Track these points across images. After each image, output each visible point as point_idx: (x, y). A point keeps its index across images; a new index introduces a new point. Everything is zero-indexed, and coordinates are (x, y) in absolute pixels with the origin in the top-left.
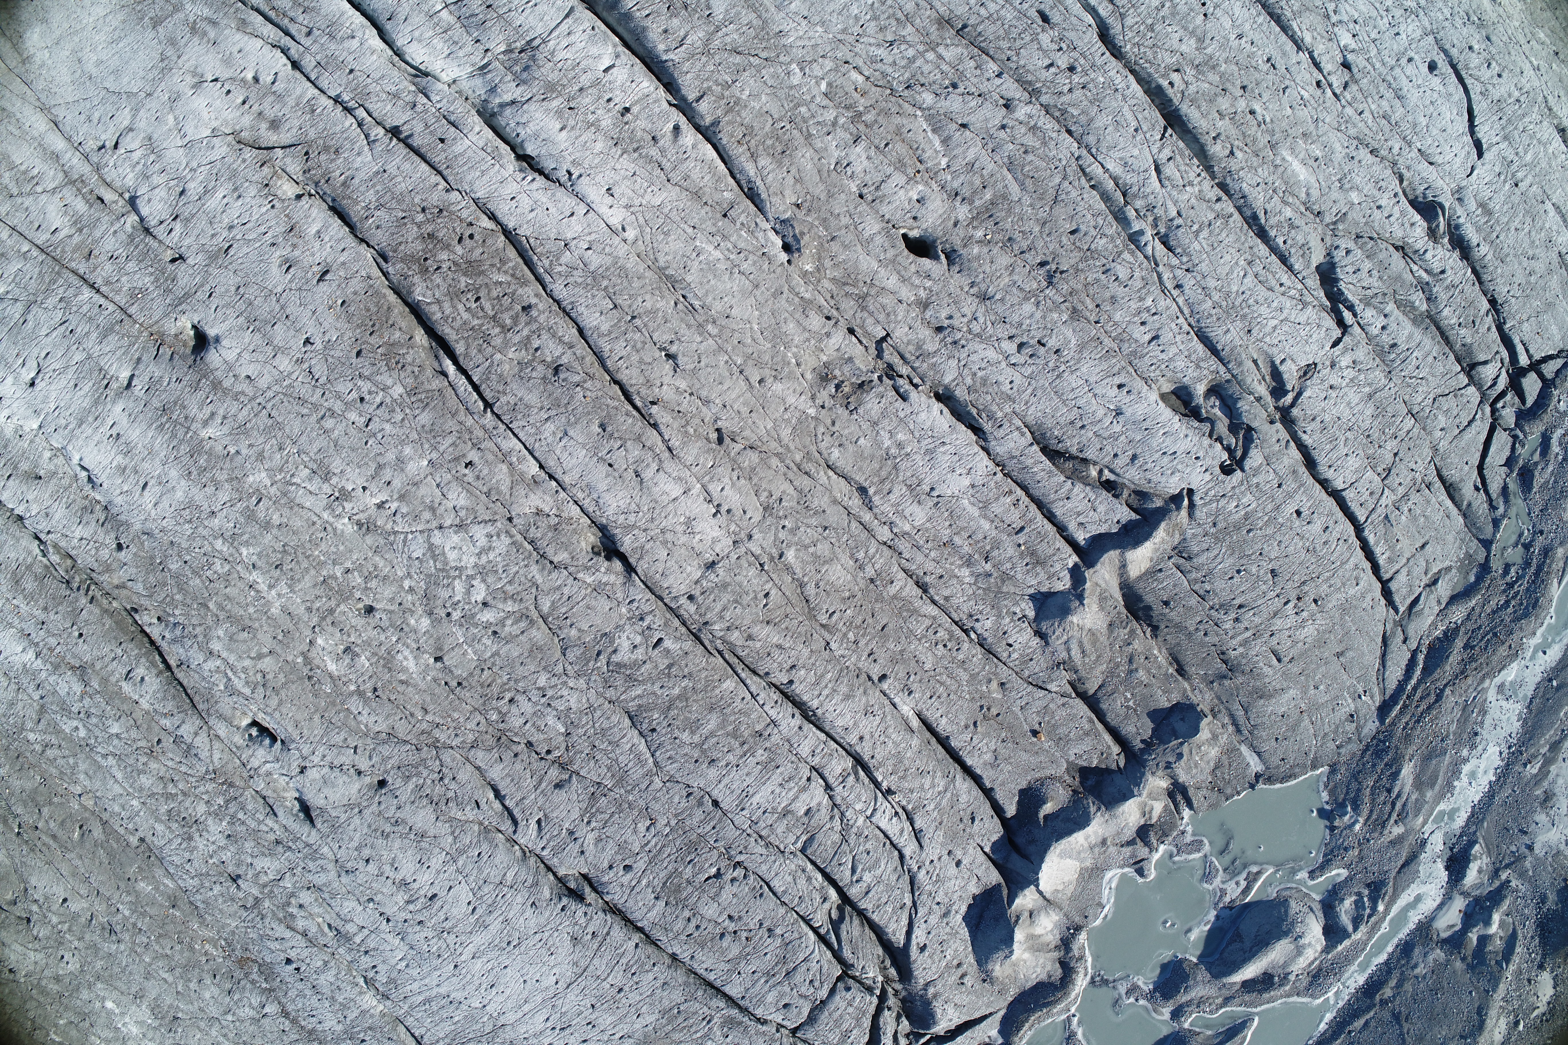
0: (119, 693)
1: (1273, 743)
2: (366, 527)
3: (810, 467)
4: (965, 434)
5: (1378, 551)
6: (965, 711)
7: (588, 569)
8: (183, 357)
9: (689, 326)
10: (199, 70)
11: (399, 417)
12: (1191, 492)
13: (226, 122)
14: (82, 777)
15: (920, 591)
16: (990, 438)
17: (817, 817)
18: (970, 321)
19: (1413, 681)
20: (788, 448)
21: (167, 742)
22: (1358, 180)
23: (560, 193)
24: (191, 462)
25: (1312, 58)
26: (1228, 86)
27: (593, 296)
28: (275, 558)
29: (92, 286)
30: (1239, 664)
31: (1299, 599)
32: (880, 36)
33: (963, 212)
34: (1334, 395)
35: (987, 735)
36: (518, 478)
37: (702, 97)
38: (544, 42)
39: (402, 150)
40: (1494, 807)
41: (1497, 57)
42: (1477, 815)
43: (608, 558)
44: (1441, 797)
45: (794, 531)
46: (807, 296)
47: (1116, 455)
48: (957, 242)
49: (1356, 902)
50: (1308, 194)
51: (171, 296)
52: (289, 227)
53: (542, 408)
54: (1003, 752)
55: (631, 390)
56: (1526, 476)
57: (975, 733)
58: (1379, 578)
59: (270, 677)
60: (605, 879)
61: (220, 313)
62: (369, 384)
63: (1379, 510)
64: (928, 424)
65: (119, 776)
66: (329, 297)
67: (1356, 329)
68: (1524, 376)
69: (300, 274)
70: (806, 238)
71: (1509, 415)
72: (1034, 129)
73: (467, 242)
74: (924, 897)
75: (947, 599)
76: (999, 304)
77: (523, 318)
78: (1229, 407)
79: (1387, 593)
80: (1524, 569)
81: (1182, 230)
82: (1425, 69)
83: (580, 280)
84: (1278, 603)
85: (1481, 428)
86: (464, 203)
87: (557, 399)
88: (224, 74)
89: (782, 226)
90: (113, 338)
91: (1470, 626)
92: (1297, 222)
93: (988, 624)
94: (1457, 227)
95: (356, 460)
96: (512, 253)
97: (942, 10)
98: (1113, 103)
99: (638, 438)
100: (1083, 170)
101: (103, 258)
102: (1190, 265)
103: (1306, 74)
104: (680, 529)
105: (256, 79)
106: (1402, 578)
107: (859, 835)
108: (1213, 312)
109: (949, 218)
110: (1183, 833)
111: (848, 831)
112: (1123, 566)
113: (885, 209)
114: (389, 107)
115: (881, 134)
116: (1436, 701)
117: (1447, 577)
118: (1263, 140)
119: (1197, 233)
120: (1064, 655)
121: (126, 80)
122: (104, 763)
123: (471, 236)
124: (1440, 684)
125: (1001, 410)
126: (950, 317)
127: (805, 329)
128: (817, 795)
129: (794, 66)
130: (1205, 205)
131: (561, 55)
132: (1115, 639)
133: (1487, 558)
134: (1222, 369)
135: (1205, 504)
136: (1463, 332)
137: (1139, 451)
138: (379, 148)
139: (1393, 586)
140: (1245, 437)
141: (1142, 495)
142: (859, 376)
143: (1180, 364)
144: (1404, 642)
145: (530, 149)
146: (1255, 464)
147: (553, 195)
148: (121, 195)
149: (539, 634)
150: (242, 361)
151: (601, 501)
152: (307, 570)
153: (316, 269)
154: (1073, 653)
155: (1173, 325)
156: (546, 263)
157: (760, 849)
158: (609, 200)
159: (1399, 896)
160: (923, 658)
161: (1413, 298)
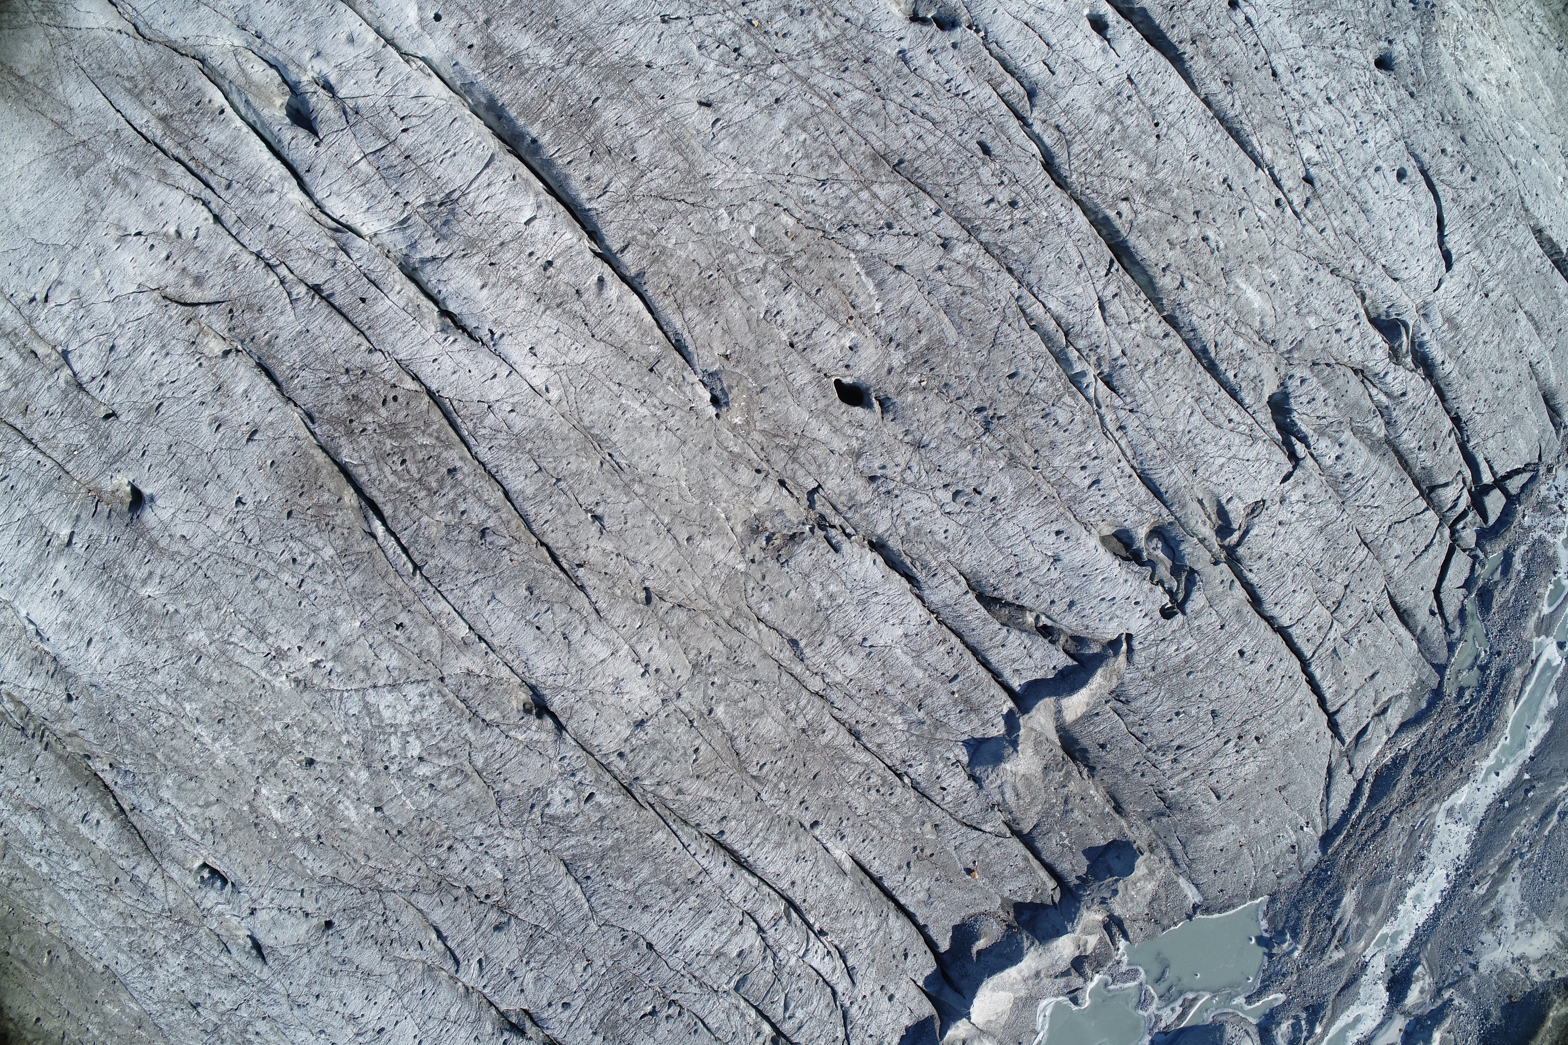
0: (77, 834)
1: (1212, 875)
2: (302, 684)
3: (740, 622)
4: (898, 582)
5: (1324, 685)
6: (897, 853)
7: (519, 727)
8: (121, 515)
9: (615, 487)
10: (123, 223)
11: (330, 578)
12: (1129, 637)
13: (151, 278)
14: (47, 909)
15: (852, 739)
16: (924, 586)
17: (749, 958)
18: (904, 471)
19: (1357, 812)
20: (716, 605)
21: (125, 880)
22: (1316, 303)
23: (483, 355)
24: (132, 621)
25: (1272, 174)
26: (1180, 212)
27: (518, 459)
28: (218, 713)
29: (30, 441)
30: (1177, 802)
31: (1240, 737)
32: (812, 175)
33: (897, 358)
34: (1283, 531)
35: (920, 875)
36: (448, 641)
37: (626, 247)
38: (464, 194)
39: (324, 309)
40: (1438, 929)
41: (1472, 159)
42: (1421, 937)
43: (539, 716)
44: (1384, 920)
45: (723, 687)
46: (736, 450)
47: (1052, 602)
48: (891, 391)
49: (1293, 1025)
50: (1262, 323)
51: (106, 454)
52: (216, 386)
53: (469, 572)
54: (937, 890)
55: (558, 553)
56: (1485, 597)
57: (908, 873)
58: (1326, 711)
59: (218, 824)
60: (545, 1015)
61: (153, 473)
62: (300, 545)
63: (1327, 644)
64: (861, 575)
65: (82, 909)
66: (259, 457)
67: (1309, 461)
68: (1487, 494)
69: (230, 433)
70: (735, 391)
71: (1469, 536)
72: (972, 269)
73: (391, 404)
74: (857, 1030)
75: (879, 746)
76: (934, 452)
77: (449, 482)
78: (1172, 548)
79: (1333, 725)
80: (1479, 692)
81: (1127, 370)
82: (1392, 177)
83: (504, 443)
84: (1218, 743)
85: (1439, 552)
86: (386, 365)
87: (484, 562)
88: (147, 229)
89: (710, 378)
90: (52, 495)
91: (1420, 752)
92: (1249, 354)
93: (922, 769)
94: (1422, 344)
95: (290, 621)
96: (436, 415)
97: (877, 144)
98: (1055, 239)
99: (566, 601)
100: (1023, 311)
101: (39, 413)
102: (1134, 405)
103: (1265, 193)
104: (609, 689)
105: (178, 234)
106: (1349, 710)
107: (790, 974)
108: (1158, 453)
109: (883, 365)
110: (1118, 962)
111: (780, 970)
112: (1059, 711)
113: (817, 358)
114: (309, 265)
115: (811, 281)
116: (1382, 828)
117: (1397, 705)
118: (1215, 269)
119: (1142, 372)
120: (998, 798)
121: (52, 232)
122: (66, 896)
123: (395, 399)
124: (1386, 812)
125: (935, 559)
126: (883, 467)
127: (734, 484)
128: (749, 938)
129: (722, 210)
130: (1151, 341)
131: (481, 208)
132: (1050, 781)
133: (1440, 684)
134: (1165, 512)
135: (1144, 649)
136: (1422, 455)
137: (1077, 597)
138: (301, 307)
139: (1340, 718)
140: (1187, 579)
141: (1079, 640)
142: (790, 528)
143: (1121, 508)
144: (1350, 772)
145: (452, 307)
146: (1197, 607)
147: (475, 356)
148: (54, 347)
149: (474, 788)
150: (177, 521)
151: (530, 663)
152: (248, 725)
153: (244, 428)
154: (1007, 796)
155: (1115, 469)
156: (470, 425)
157: (693, 989)
158: (532, 360)
159: (1337, 1018)
160: (856, 804)
161: (1371, 424)
